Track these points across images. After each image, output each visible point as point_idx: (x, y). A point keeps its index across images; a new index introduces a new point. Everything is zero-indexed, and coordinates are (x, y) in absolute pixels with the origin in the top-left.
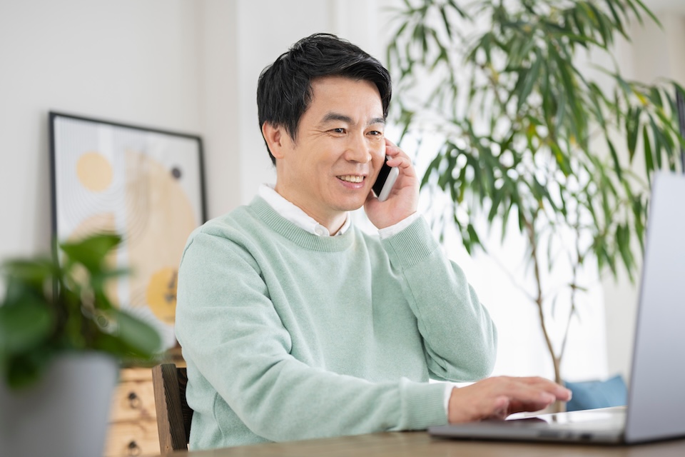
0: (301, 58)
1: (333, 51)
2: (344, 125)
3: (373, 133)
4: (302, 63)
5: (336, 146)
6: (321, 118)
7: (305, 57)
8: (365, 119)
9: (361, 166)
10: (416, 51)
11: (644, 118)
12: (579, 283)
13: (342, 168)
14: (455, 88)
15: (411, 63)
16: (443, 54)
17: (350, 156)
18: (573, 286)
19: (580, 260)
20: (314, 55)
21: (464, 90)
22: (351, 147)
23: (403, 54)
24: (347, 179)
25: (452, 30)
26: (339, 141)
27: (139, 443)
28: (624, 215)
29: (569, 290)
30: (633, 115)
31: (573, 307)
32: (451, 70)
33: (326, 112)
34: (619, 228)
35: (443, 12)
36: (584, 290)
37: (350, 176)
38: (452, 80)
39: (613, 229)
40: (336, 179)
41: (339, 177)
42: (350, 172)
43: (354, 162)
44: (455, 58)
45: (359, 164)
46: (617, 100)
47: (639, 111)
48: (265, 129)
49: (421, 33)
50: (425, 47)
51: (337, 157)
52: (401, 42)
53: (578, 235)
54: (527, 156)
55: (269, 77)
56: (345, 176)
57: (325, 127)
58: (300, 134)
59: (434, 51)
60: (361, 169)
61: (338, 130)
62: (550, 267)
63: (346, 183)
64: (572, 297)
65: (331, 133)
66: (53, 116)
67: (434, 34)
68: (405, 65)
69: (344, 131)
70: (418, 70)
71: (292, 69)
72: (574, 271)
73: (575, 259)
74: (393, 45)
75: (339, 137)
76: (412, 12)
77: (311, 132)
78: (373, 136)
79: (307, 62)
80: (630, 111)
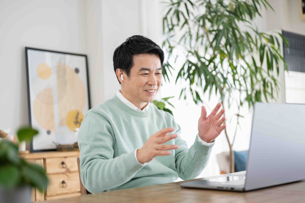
0: (130, 46)
1: (143, 44)
2: (147, 72)
3: (158, 74)
4: (131, 49)
5: (145, 79)
6: (139, 69)
7: (132, 46)
8: (155, 69)
9: (154, 86)
10: (175, 21)
11: (266, 49)
12: (241, 114)
13: (147, 87)
14: (191, 36)
15: (173, 26)
16: (186, 22)
17: (150, 83)
18: (238, 115)
19: (241, 104)
20: (135, 46)
21: (194, 36)
22: (150, 79)
23: (170, 22)
24: (149, 91)
25: (190, 12)
26: (146, 77)
27: (66, 181)
28: (259, 86)
29: (236, 117)
30: (262, 48)
31: (238, 123)
32: (189, 28)
33: (141, 67)
34: (257, 92)
35: (186, 4)
36: (242, 117)
37: (150, 90)
38: (190, 32)
39: (254, 92)
40: (145, 91)
41: (146, 91)
42: (150, 89)
43: (151, 85)
44: (191, 23)
45: (153, 86)
46: (256, 40)
47: (265, 46)
48: (117, 72)
49: (177, 13)
50: (179, 19)
51: (145, 84)
52: (169, 17)
53: (240, 93)
54: (219, 66)
55: (118, 52)
56: (148, 90)
57: (140, 73)
58: (131, 75)
59: (182, 20)
60: (154, 87)
61: (145, 74)
62: (229, 107)
63: (149, 93)
64: (238, 119)
65: (143, 75)
66: (27, 49)
67: (183, 14)
68: (170, 27)
69: (147, 74)
70: (176, 28)
71: (127, 50)
72: (239, 108)
73: (239, 103)
74: (165, 18)
75: (146, 76)
76: (173, 4)
77: (135, 75)
78: (158, 75)
79: (133, 48)
80: (261, 45)
